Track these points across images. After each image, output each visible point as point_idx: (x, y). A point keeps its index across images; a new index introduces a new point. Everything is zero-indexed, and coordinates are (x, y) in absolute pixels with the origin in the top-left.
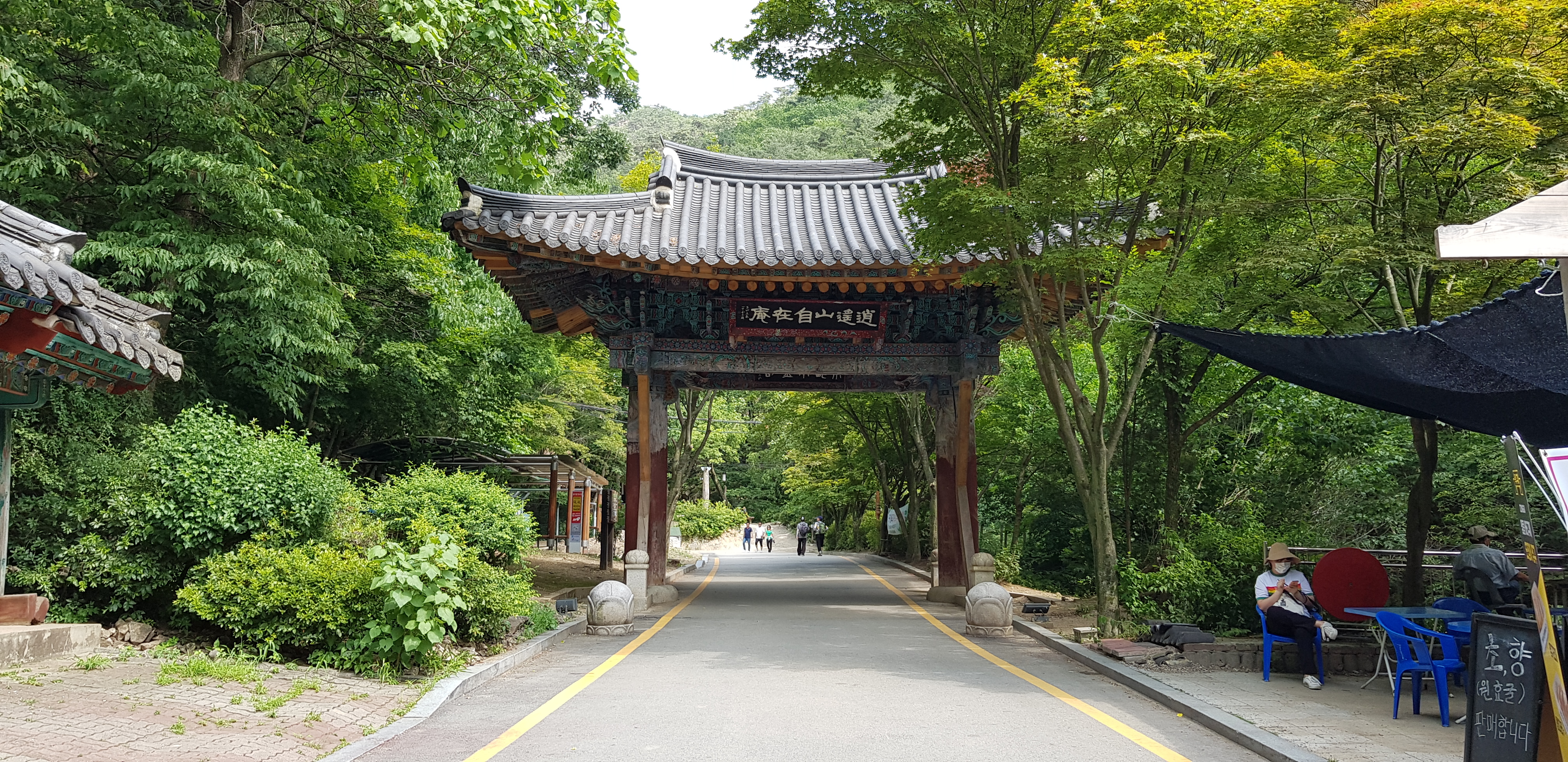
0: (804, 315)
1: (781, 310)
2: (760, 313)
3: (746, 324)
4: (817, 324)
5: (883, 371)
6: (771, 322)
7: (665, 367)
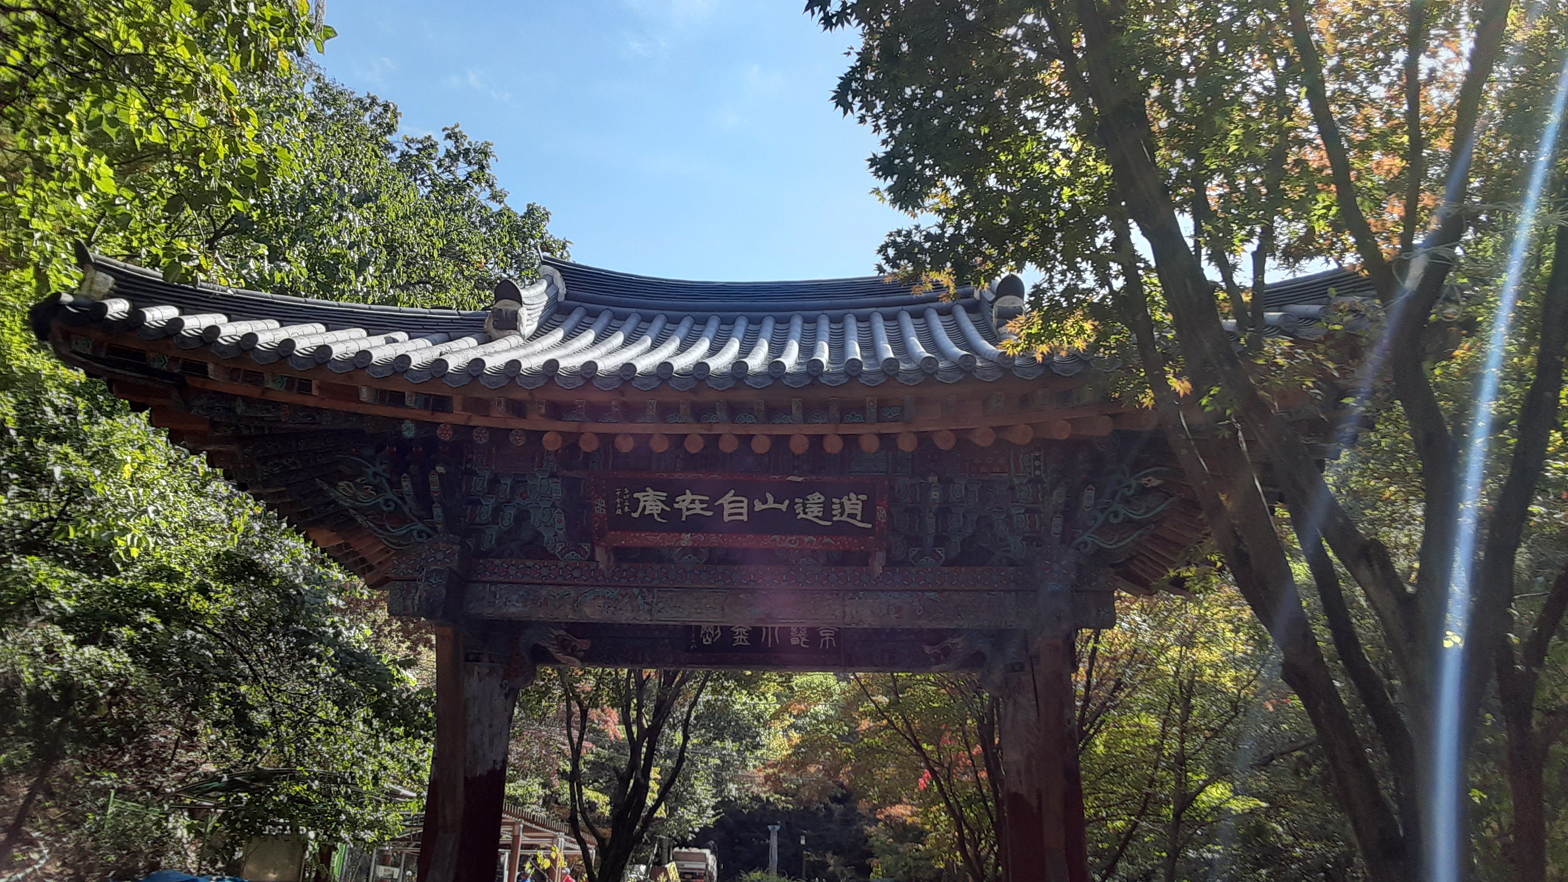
0: (733, 506)
1: (689, 496)
2: (651, 502)
3: (626, 523)
4: (759, 522)
5: (891, 621)
6: (673, 519)
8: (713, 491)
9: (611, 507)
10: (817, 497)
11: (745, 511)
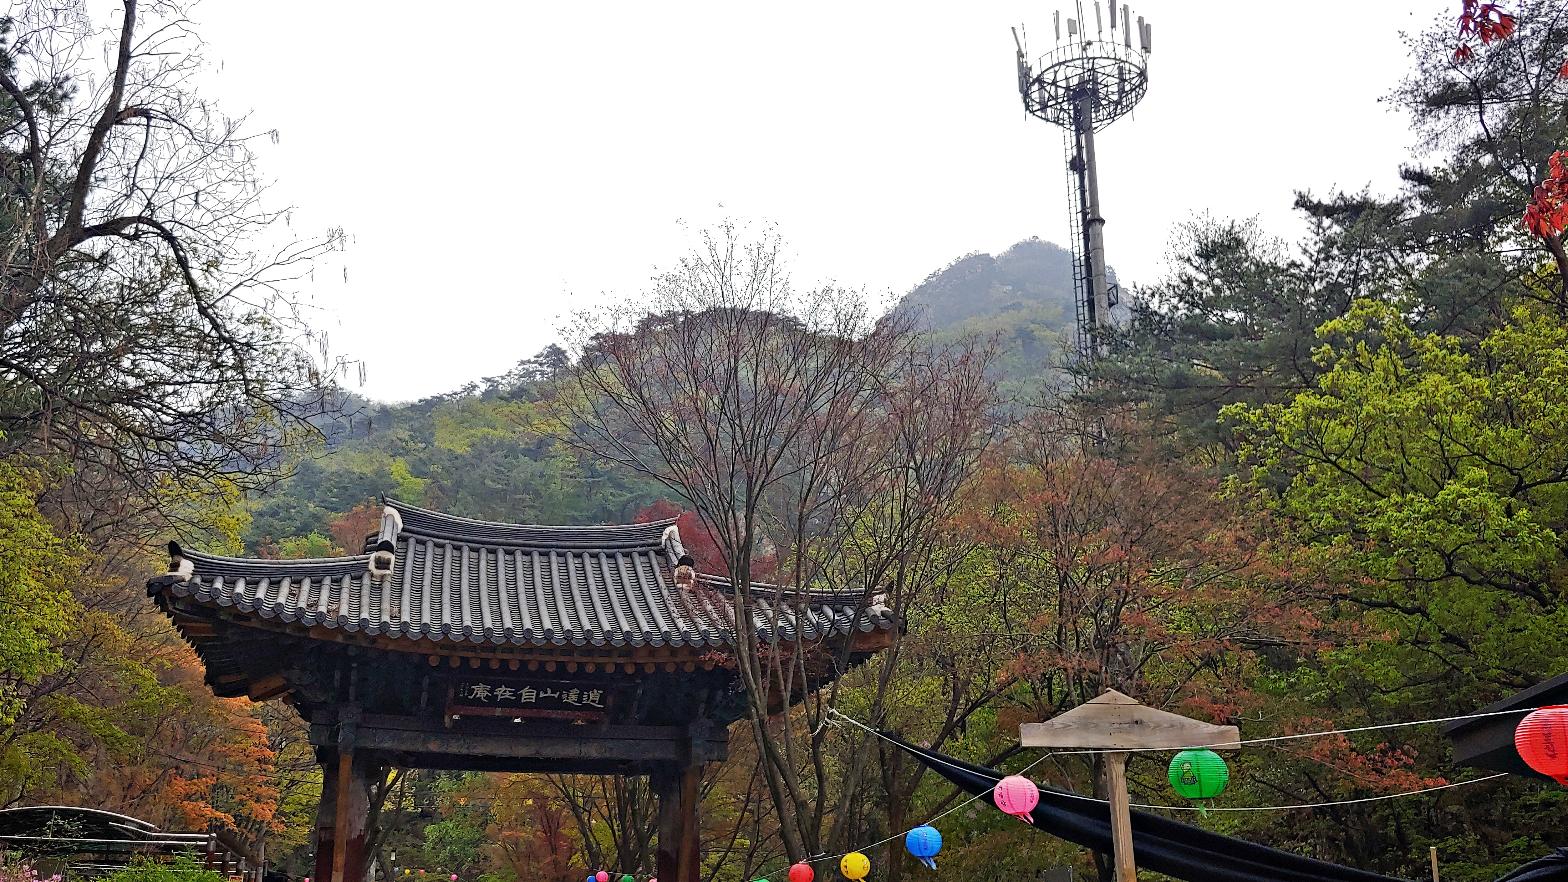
0: (528, 695)
1: (503, 689)
2: (481, 691)
3: (465, 702)
4: (541, 703)
5: (607, 755)
6: (492, 701)
7: (371, 745)
8: (518, 687)
9: (457, 692)
10: (576, 691)
11: (534, 697)
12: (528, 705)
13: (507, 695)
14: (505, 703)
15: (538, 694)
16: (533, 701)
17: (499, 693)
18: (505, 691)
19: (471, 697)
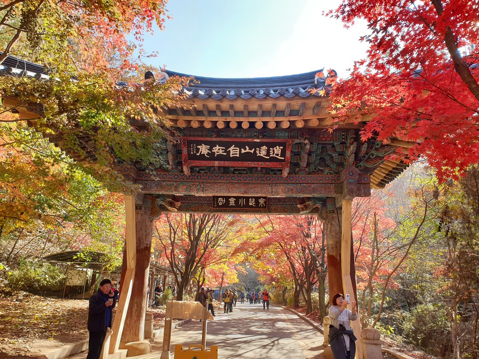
0: (234, 151)
1: (218, 147)
2: (204, 150)
3: (194, 157)
4: (244, 157)
6: (212, 157)
8: (227, 145)
9: (189, 151)
10: (264, 148)
11: (238, 153)
12: (235, 159)
13: (221, 152)
14: (220, 158)
15: (240, 151)
16: (238, 156)
17: (215, 151)
18: (219, 149)
19: (198, 154)
